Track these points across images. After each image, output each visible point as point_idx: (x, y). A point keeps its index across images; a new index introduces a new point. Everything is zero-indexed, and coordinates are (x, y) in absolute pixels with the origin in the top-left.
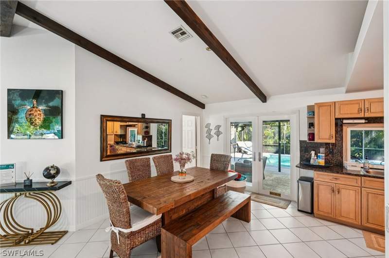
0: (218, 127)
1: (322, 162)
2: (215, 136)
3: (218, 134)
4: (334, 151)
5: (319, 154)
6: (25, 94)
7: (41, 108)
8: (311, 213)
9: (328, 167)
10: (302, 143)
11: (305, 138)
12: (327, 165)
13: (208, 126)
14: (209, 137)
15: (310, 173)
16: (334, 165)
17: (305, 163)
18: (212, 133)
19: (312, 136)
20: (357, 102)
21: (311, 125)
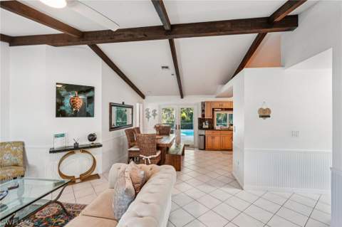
0: (155, 111)
1: (207, 127)
2: (153, 117)
3: (154, 115)
4: (211, 122)
5: (206, 124)
6: (69, 88)
7: (80, 97)
8: (204, 149)
10: (199, 119)
11: (200, 117)
12: (209, 128)
13: (147, 110)
14: (148, 117)
15: (203, 132)
16: (211, 128)
17: (201, 128)
18: (150, 115)
19: (203, 116)
20: (218, 102)
21: (203, 111)
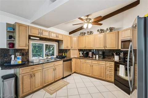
1: (20, 61)
5: (17, 57)
9: (24, 64)
12: (23, 63)
